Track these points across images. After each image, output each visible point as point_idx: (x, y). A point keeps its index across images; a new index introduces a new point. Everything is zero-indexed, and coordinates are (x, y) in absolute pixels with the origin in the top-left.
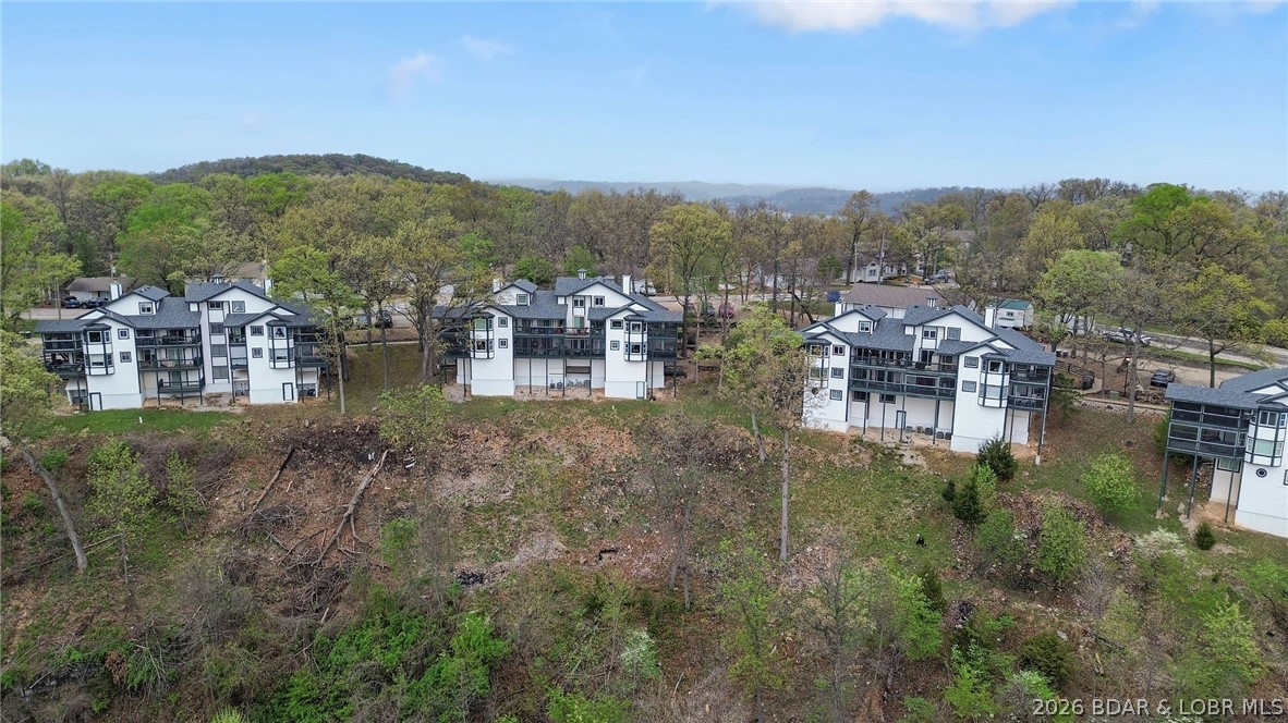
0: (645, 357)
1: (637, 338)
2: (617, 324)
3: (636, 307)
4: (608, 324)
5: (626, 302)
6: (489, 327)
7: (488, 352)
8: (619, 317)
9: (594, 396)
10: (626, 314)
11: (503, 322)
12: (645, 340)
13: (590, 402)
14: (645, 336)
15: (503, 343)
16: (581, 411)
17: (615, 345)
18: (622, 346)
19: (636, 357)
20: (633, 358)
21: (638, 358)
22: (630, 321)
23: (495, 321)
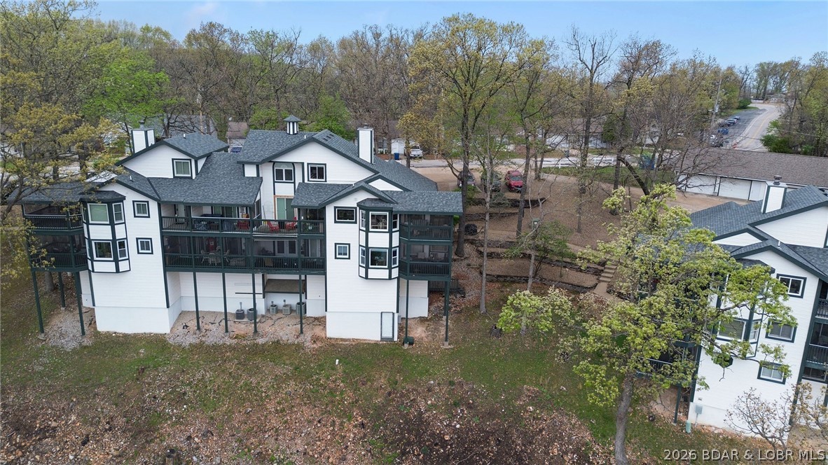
0: (395, 272)
1: (380, 240)
2: (345, 215)
3: (380, 185)
4: (330, 214)
5: (364, 174)
6: (114, 218)
7: (116, 261)
8: (350, 202)
9: (308, 335)
10: (362, 196)
11: (141, 210)
12: (396, 243)
13: (299, 347)
14: (396, 236)
15: (145, 245)
16: (279, 371)
17: (343, 251)
18: (355, 253)
19: (379, 273)
20: (373, 273)
21: (384, 273)
22: (368, 210)
23: (128, 207)
